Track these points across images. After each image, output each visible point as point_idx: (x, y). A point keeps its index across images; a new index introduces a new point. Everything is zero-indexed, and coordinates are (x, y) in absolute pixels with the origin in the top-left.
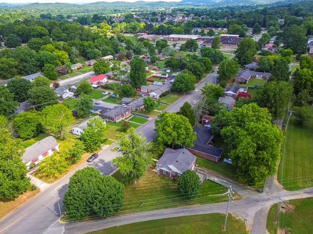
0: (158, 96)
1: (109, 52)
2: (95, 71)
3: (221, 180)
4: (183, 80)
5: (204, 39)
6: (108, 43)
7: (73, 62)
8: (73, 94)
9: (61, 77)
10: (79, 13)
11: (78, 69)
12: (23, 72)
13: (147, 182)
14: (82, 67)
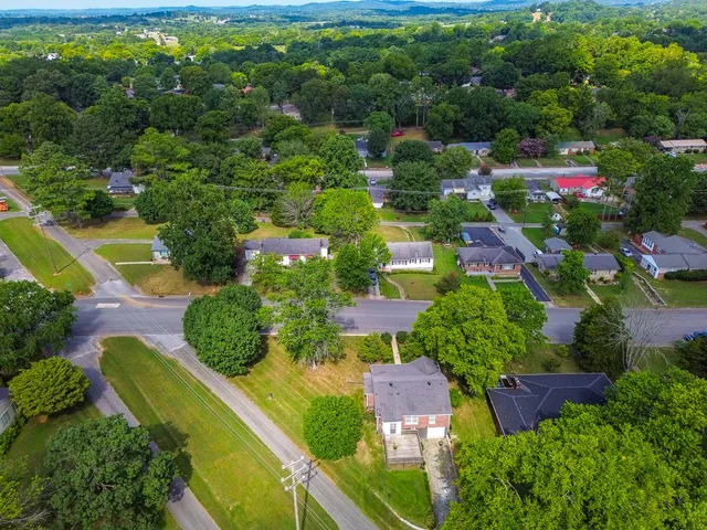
0: (660, 271)
8: (492, 197)
11: (579, 153)
13: (330, 382)
14: (592, 151)
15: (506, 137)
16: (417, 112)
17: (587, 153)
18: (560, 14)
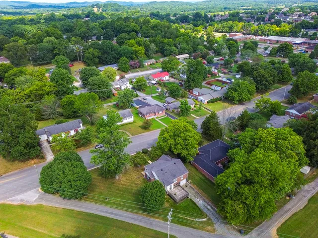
0: (206, 101)
1: (186, 51)
2: (163, 68)
3: (206, 205)
4: (237, 88)
5: (311, 43)
6: (189, 42)
7: (149, 57)
8: (131, 86)
9: (133, 70)
10: (188, 11)
11: (151, 64)
12: (104, 62)
13: (129, 181)
14: (155, 63)
15: (124, 61)
16: (77, 55)
17: (154, 64)
18: (105, 9)
